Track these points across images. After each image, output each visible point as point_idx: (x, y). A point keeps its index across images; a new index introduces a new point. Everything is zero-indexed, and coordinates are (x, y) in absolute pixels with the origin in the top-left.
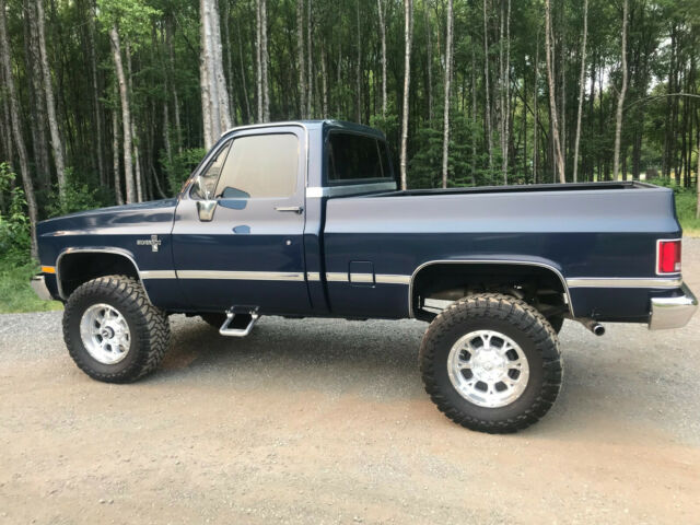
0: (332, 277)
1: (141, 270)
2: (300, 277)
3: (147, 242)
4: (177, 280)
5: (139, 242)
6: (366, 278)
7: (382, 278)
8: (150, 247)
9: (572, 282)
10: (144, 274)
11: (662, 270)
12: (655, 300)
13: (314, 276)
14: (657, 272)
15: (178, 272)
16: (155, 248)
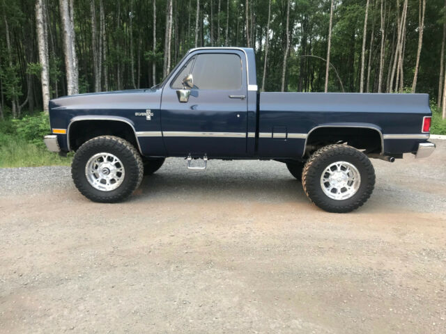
0: (262, 135)
1: (137, 131)
2: (243, 135)
3: (143, 114)
4: (163, 138)
5: (137, 114)
6: (282, 135)
7: (291, 135)
8: (145, 117)
9: (387, 136)
10: (139, 134)
11: (424, 131)
12: (421, 144)
13: (252, 135)
14: (422, 132)
15: (164, 132)
16: (149, 118)
